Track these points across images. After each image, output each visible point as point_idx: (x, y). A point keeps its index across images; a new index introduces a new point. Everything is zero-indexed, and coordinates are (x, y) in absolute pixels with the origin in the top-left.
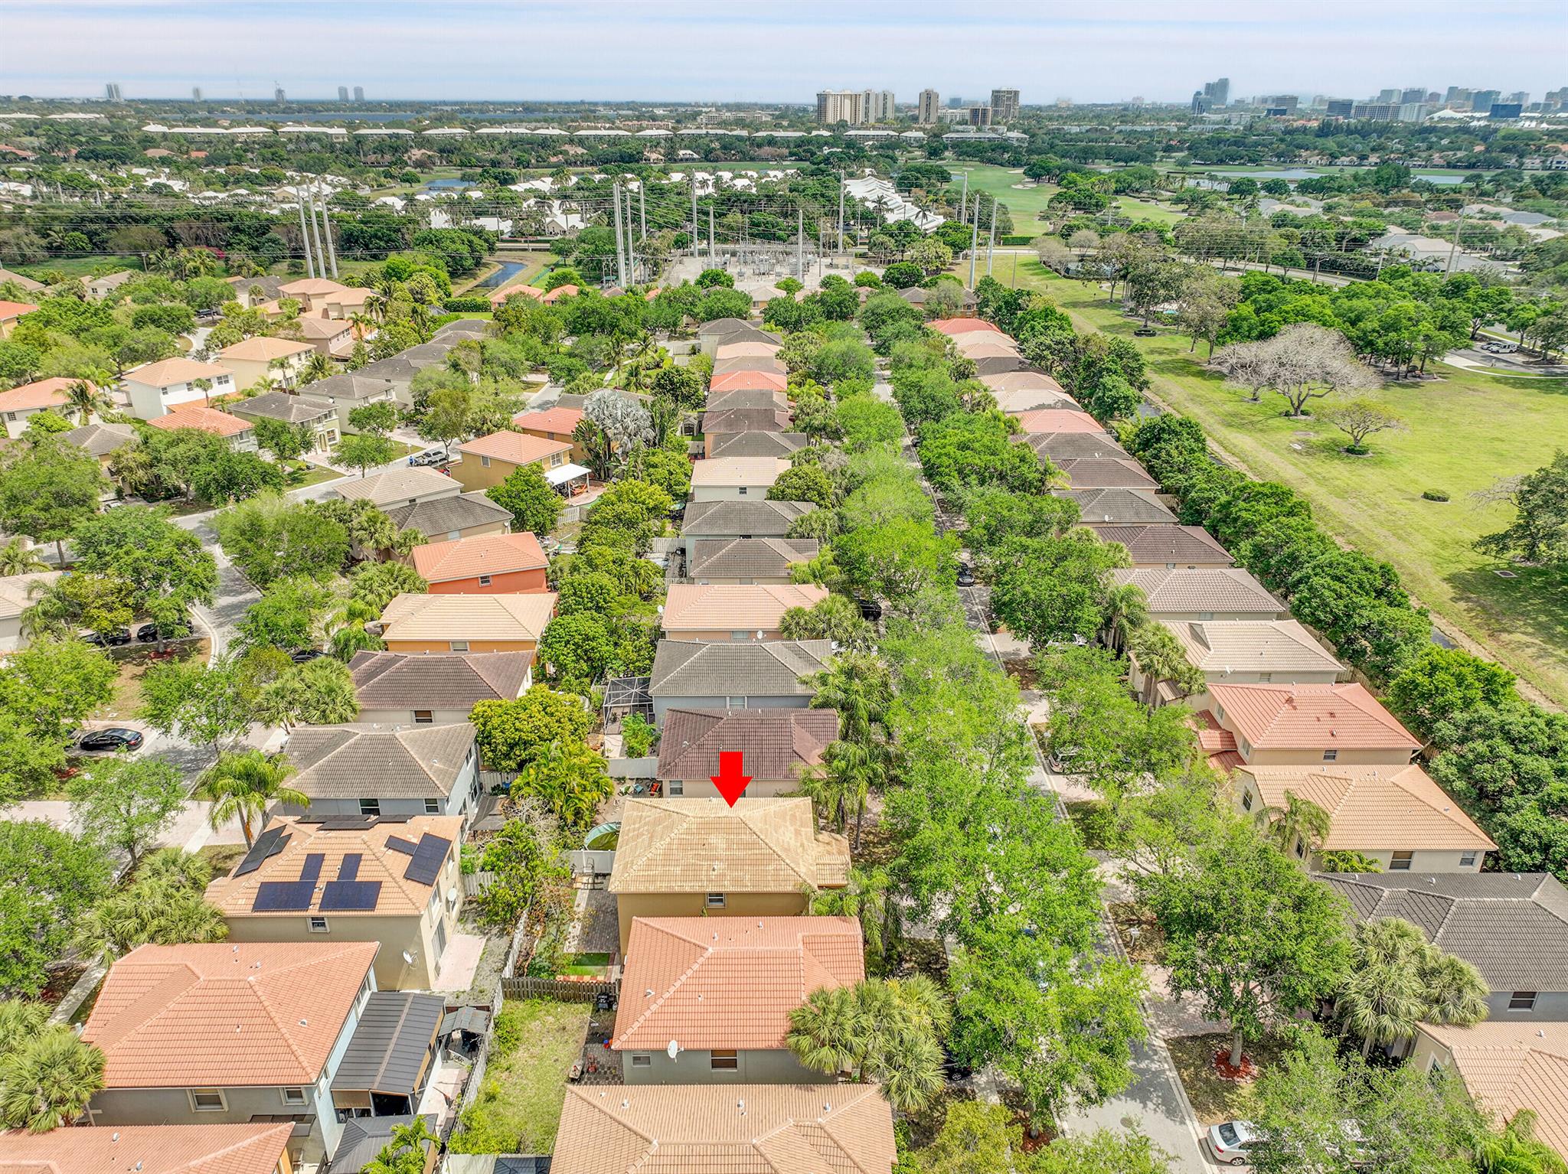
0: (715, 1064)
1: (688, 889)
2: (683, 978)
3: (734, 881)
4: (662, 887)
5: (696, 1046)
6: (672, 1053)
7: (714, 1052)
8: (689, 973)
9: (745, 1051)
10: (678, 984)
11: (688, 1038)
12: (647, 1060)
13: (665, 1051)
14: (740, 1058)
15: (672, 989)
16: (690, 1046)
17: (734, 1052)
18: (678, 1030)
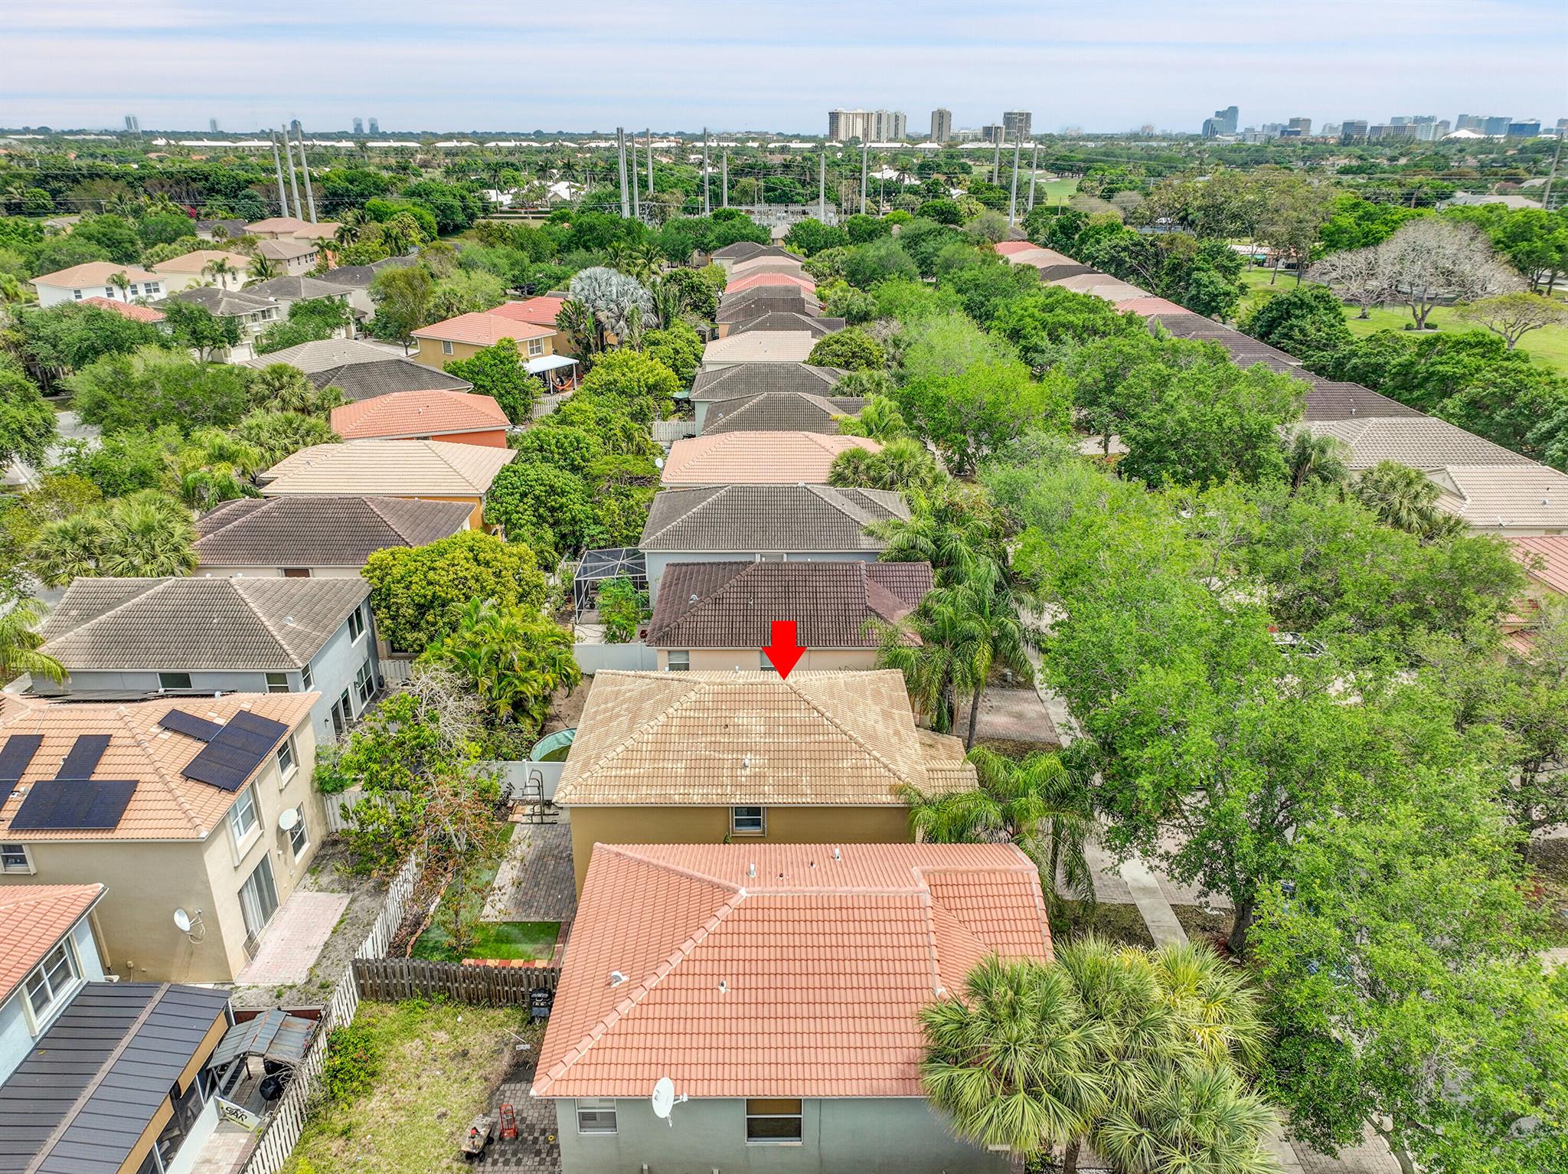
0: (755, 1130)
1: (697, 800)
2: (688, 947)
3: (782, 786)
4: (649, 795)
5: (715, 1090)
6: (662, 1108)
7: (752, 1104)
8: (700, 937)
9: (820, 1102)
10: (676, 959)
11: (697, 1072)
12: (610, 1121)
13: (644, 1103)
14: (809, 1118)
15: (664, 970)
16: (702, 1090)
17: (797, 1104)
18: (676, 1057)
